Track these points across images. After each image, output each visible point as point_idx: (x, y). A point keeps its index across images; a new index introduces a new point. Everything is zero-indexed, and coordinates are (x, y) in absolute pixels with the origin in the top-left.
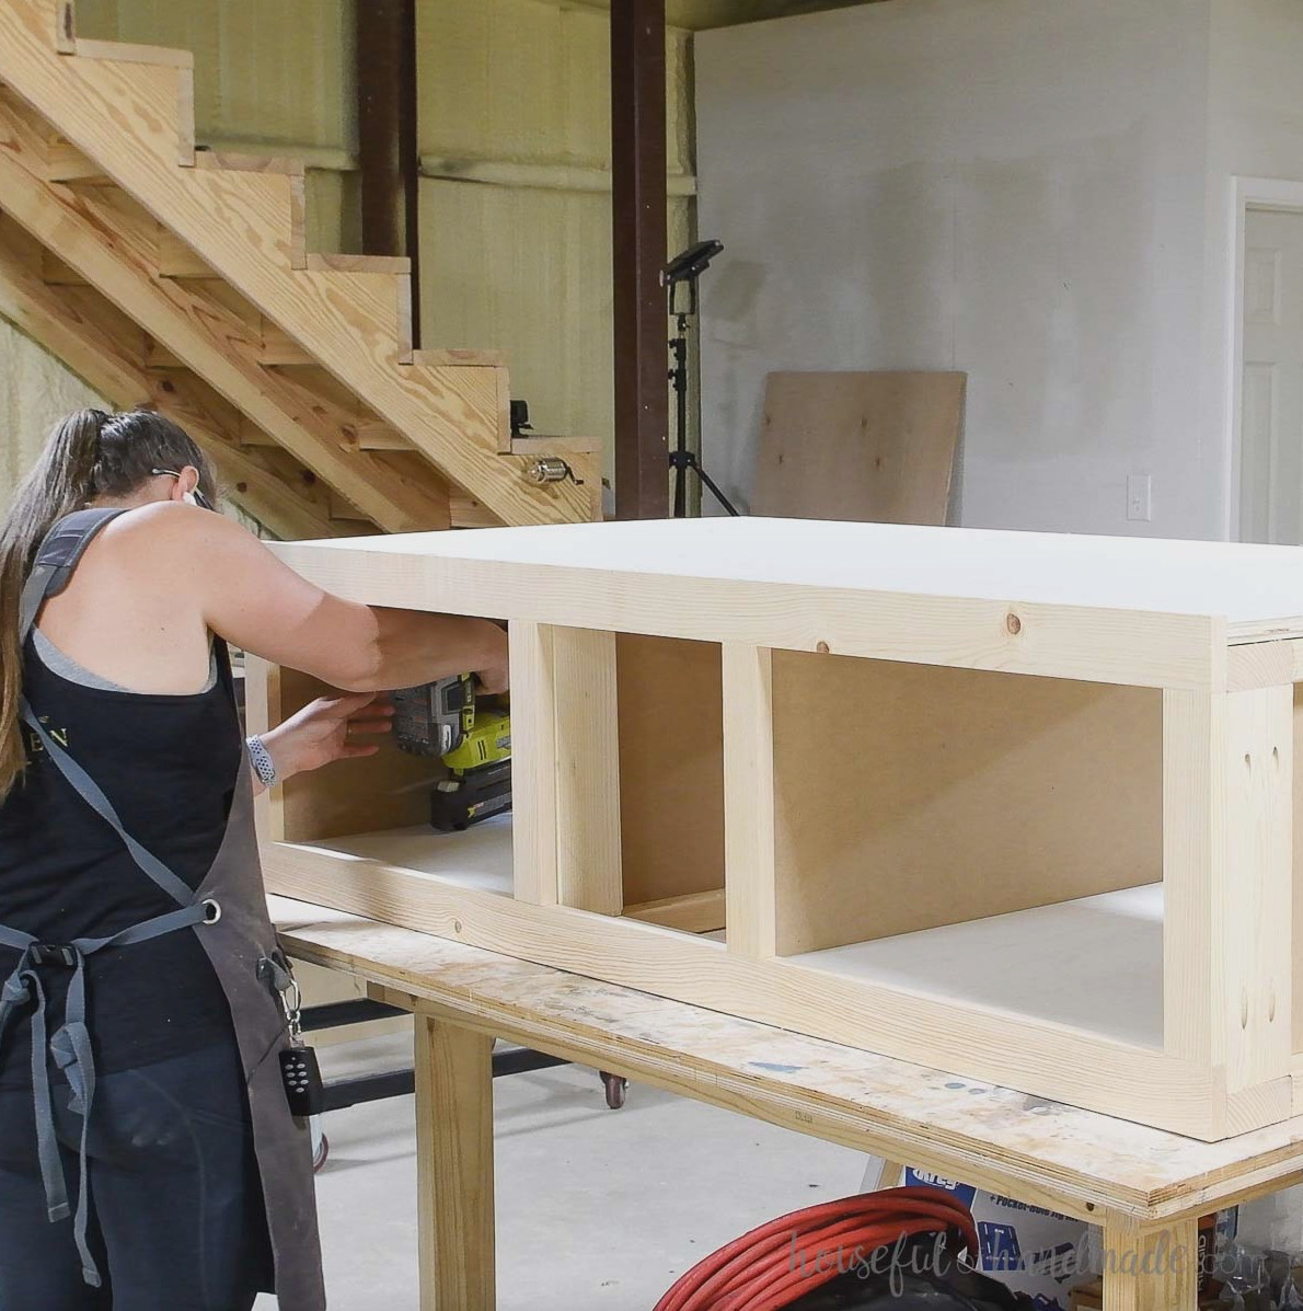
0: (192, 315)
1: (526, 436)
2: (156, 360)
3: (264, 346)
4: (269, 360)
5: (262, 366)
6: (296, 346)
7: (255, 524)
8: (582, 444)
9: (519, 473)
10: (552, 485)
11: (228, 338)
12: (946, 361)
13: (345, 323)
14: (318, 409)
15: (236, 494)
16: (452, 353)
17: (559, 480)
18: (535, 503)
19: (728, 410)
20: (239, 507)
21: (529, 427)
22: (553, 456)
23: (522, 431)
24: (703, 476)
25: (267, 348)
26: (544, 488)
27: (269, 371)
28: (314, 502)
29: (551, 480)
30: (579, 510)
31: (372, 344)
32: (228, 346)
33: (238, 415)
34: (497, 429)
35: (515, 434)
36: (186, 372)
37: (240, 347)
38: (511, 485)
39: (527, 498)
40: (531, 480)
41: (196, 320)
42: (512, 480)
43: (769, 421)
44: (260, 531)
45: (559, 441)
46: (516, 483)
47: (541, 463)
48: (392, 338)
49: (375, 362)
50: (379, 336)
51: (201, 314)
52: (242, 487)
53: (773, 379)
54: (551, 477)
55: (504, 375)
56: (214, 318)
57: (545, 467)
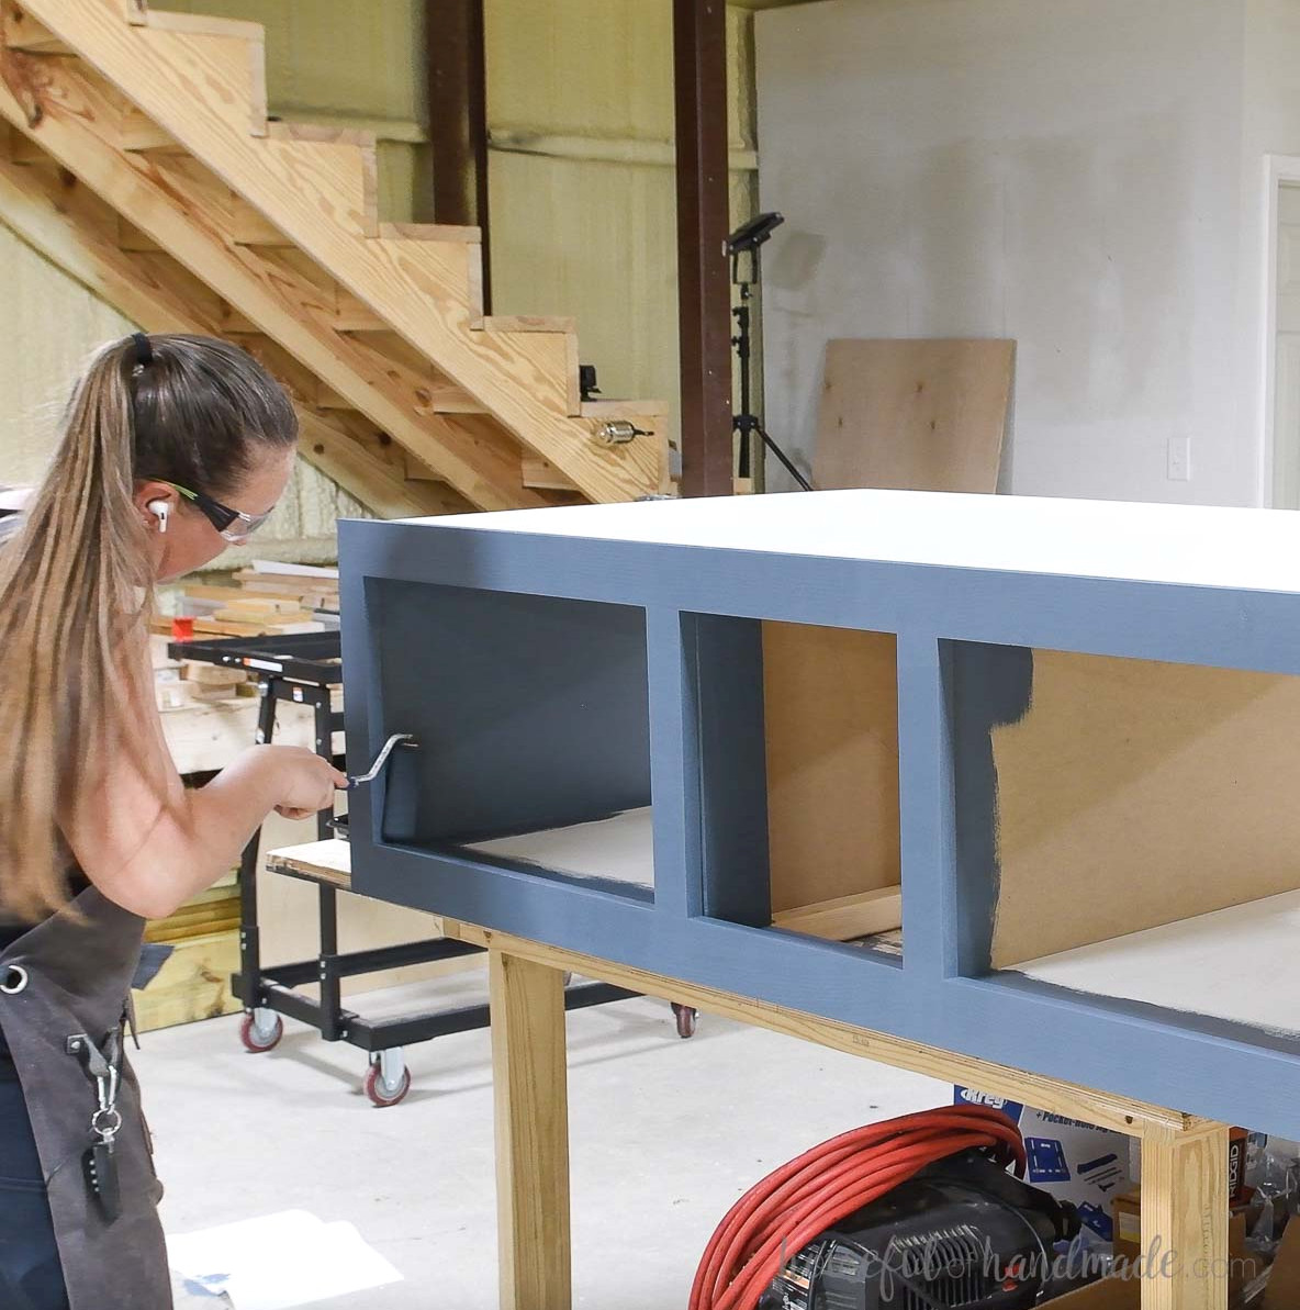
0: (267, 281)
1: (594, 400)
2: (234, 326)
3: (338, 312)
4: (342, 326)
5: (337, 331)
6: (369, 313)
7: (333, 484)
8: (650, 407)
9: (588, 435)
10: (621, 446)
11: (304, 304)
12: (996, 328)
13: (418, 291)
14: (392, 373)
15: (315, 457)
16: (521, 320)
17: (627, 442)
18: (602, 463)
19: (790, 375)
20: (317, 469)
21: (597, 391)
22: (621, 419)
23: (591, 395)
24: (766, 439)
25: (342, 313)
26: (612, 449)
27: (345, 337)
28: (391, 464)
29: (619, 442)
30: (647, 472)
31: (443, 310)
32: (303, 312)
33: (314, 379)
34: (566, 392)
35: (584, 398)
36: (261, 337)
37: (314, 313)
38: (581, 447)
39: (595, 459)
40: (604, 442)
41: (272, 288)
42: (581, 441)
43: (828, 386)
44: (337, 491)
45: (626, 404)
46: (585, 445)
47: (609, 425)
48: (463, 305)
49: (447, 327)
50: (452, 303)
51: (278, 283)
52: (319, 449)
53: (833, 346)
54: (620, 439)
55: (573, 341)
56: (290, 285)
57: (613, 429)
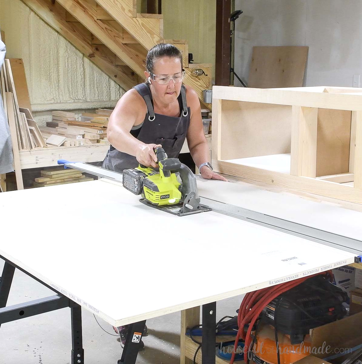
1: (192, 63)
2: (95, 42)
3: (123, 38)
4: (124, 42)
5: (123, 44)
6: (133, 38)
7: (119, 86)
8: (207, 65)
9: (190, 73)
10: (199, 76)
11: (114, 36)
12: (303, 44)
13: (146, 33)
14: (137, 55)
15: (114, 78)
16: (174, 40)
17: (201, 75)
18: (194, 81)
19: (242, 57)
20: (115, 82)
21: (193, 61)
22: (199, 68)
23: (191, 61)
24: (234, 73)
25: (124, 39)
26: (196, 77)
27: (125, 45)
28: (134, 80)
29: (199, 75)
31: (153, 38)
32: (114, 39)
33: (115, 56)
34: (185, 61)
35: (189, 62)
36: (103, 46)
37: (117, 39)
38: (188, 76)
39: (192, 79)
40: (193, 75)
41: (106, 31)
42: (188, 75)
43: (253, 60)
44: (120, 88)
45: (201, 64)
46: (189, 76)
47: (196, 70)
48: (158, 36)
49: (154, 42)
50: (155, 36)
51: (107, 30)
52: (116, 76)
53: (254, 48)
54: (199, 74)
55: (187, 46)
56: (110, 31)
57: (197, 71)
